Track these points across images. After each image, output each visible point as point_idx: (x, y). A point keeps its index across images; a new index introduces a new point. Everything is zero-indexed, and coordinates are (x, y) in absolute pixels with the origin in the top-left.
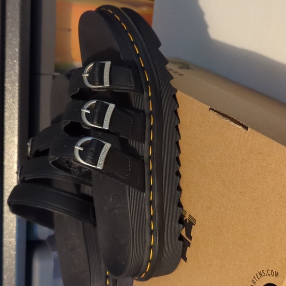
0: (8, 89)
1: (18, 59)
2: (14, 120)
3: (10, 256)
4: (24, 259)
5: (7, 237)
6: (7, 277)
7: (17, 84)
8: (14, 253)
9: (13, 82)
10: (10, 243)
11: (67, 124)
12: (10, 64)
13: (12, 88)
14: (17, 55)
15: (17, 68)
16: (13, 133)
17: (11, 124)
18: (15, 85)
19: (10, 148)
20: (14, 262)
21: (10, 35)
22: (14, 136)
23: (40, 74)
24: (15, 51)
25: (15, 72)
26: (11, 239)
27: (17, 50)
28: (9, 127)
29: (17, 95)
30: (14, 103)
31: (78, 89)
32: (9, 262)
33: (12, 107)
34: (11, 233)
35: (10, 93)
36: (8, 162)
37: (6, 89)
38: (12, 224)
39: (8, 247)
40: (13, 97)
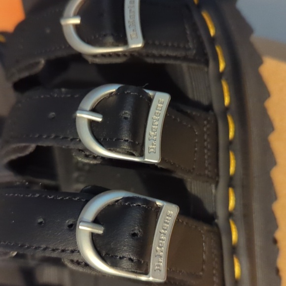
11: (27, 152)
31: (43, 62)
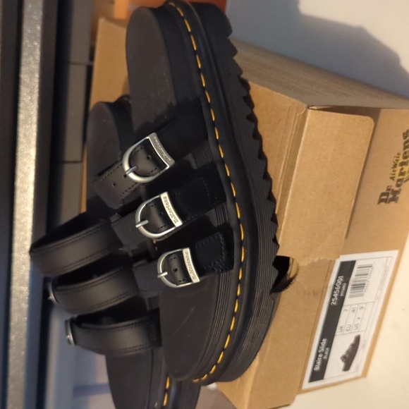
0: (24, 82)
1: (39, 41)
2: (31, 124)
3: (20, 310)
4: (38, 316)
5: (17, 284)
6: (16, 338)
7: (37, 76)
8: (25, 306)
9: (32, 73)
10: (21, 292)
12: (29, 48)
13: (31, 81)
14: (39, 35)
15: (38, 53)
16: (30, 143)
17: (27, 130)
18: (34, 77)
19: (25, 164)
20: (26, 318)
21: (30, 6)
22: (31, 147)
23: (68, 63)
24: (36, 29)
25: (34, 59)
26: (22, 287)
27: (39, 28)
28: (25, 135)
29: (36, 91)
30: (33, 102)
32: (18, 319)
33: (29, 108)
34: (23, 278)
35: (27, 87)
36: (22, 182)
37: (22, 82)
38: (24, 268)
39: (17, 298)
40: (31, 93)
